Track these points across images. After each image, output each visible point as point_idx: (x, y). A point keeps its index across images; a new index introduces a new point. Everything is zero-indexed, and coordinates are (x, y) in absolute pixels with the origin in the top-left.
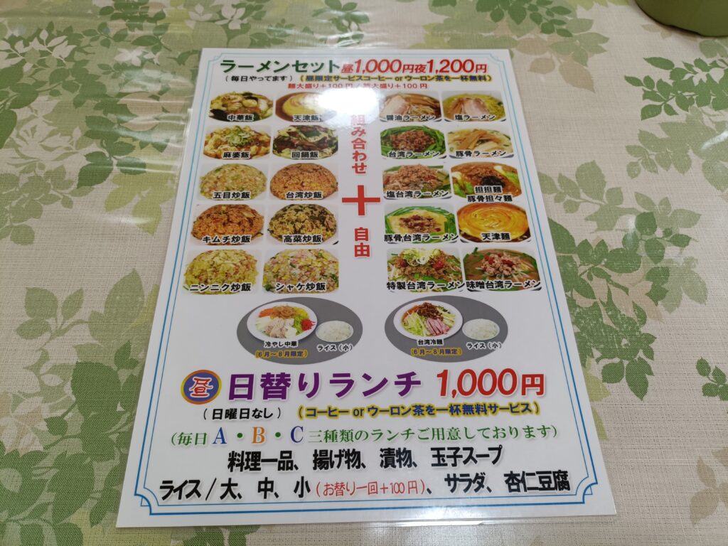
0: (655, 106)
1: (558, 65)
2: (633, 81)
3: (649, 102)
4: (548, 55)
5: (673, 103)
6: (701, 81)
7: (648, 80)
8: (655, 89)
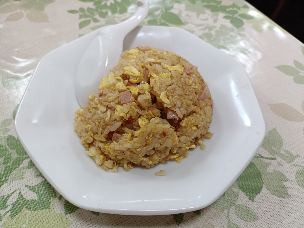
0: (86, 21)
1: (25, 14)
2: (72, 12)
3: (83, 19)
4: (19, 11)
5: (97, 17)
6: (111, 4)
7: (82, 10)
8: (86, 13)
